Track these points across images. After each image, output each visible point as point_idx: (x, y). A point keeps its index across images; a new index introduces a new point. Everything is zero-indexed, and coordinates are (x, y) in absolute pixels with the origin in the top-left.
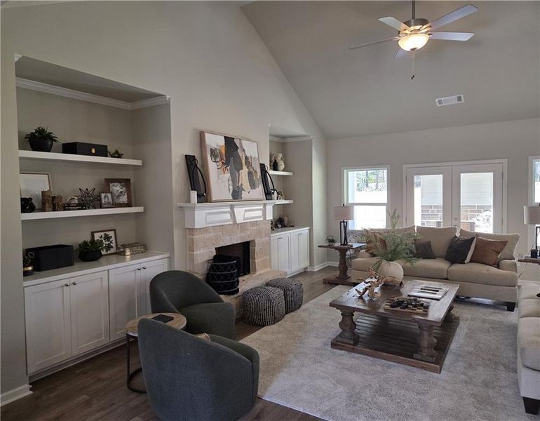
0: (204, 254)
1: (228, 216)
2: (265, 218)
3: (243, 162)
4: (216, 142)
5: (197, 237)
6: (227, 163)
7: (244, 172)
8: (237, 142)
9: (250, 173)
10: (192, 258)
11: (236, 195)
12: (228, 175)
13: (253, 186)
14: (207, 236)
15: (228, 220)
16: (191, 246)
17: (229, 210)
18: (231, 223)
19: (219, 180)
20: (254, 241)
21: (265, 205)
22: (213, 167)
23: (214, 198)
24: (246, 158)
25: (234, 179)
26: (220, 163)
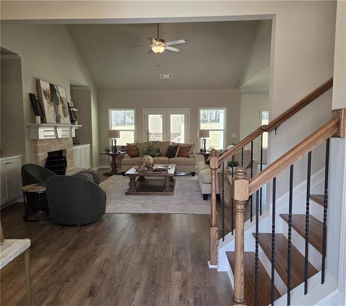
0: (42, 156)
1: (53, 133)
2: (71, 136)
3: (60, 100)
4: (45, 86)
5: (39, 145)
6: (51, 100)
7: (60, 106)
8: (55, 87)
9: (63, 107)
10: (36, 157)
11: (58, 120)
12: (53, 108)
13: (65, 116)
14: (44, 145)
15: (53, 136)
16: (35, 150)
17: (53, 129)
18: (55, 137)
19: (48, 109)
20: (65, 150)
21: (71, 127)
22: (45, 102)
23: (47, 121)
24: (61, 97)
25: (56, 111)
26: (49, 100)
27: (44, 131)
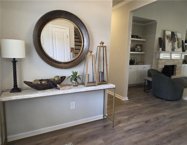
0: (161, 67)
1: (169, 56)
2: (181, 59)
3: (176, 40)
4: (169, 33)
5: (160, 61)
6: (171, 40)
7: (176, 43)
8: (175, 33)
9: (178, 43)
10: (158, 67)
11: (173, 50)
12: (171, 44)
13: (179, 47)
14: (162, 61)
15: (169, 58)
16: (157, 64)
17: (170, 54)
18: (170, 58)
19: (168, 45)
20: (176, 65)
21: (182, 54)
22: (167, 41)
23: (166, 50)
24: (177, 38)
25: (173, 45)
26: (169, 40)
27: (163, 55)
